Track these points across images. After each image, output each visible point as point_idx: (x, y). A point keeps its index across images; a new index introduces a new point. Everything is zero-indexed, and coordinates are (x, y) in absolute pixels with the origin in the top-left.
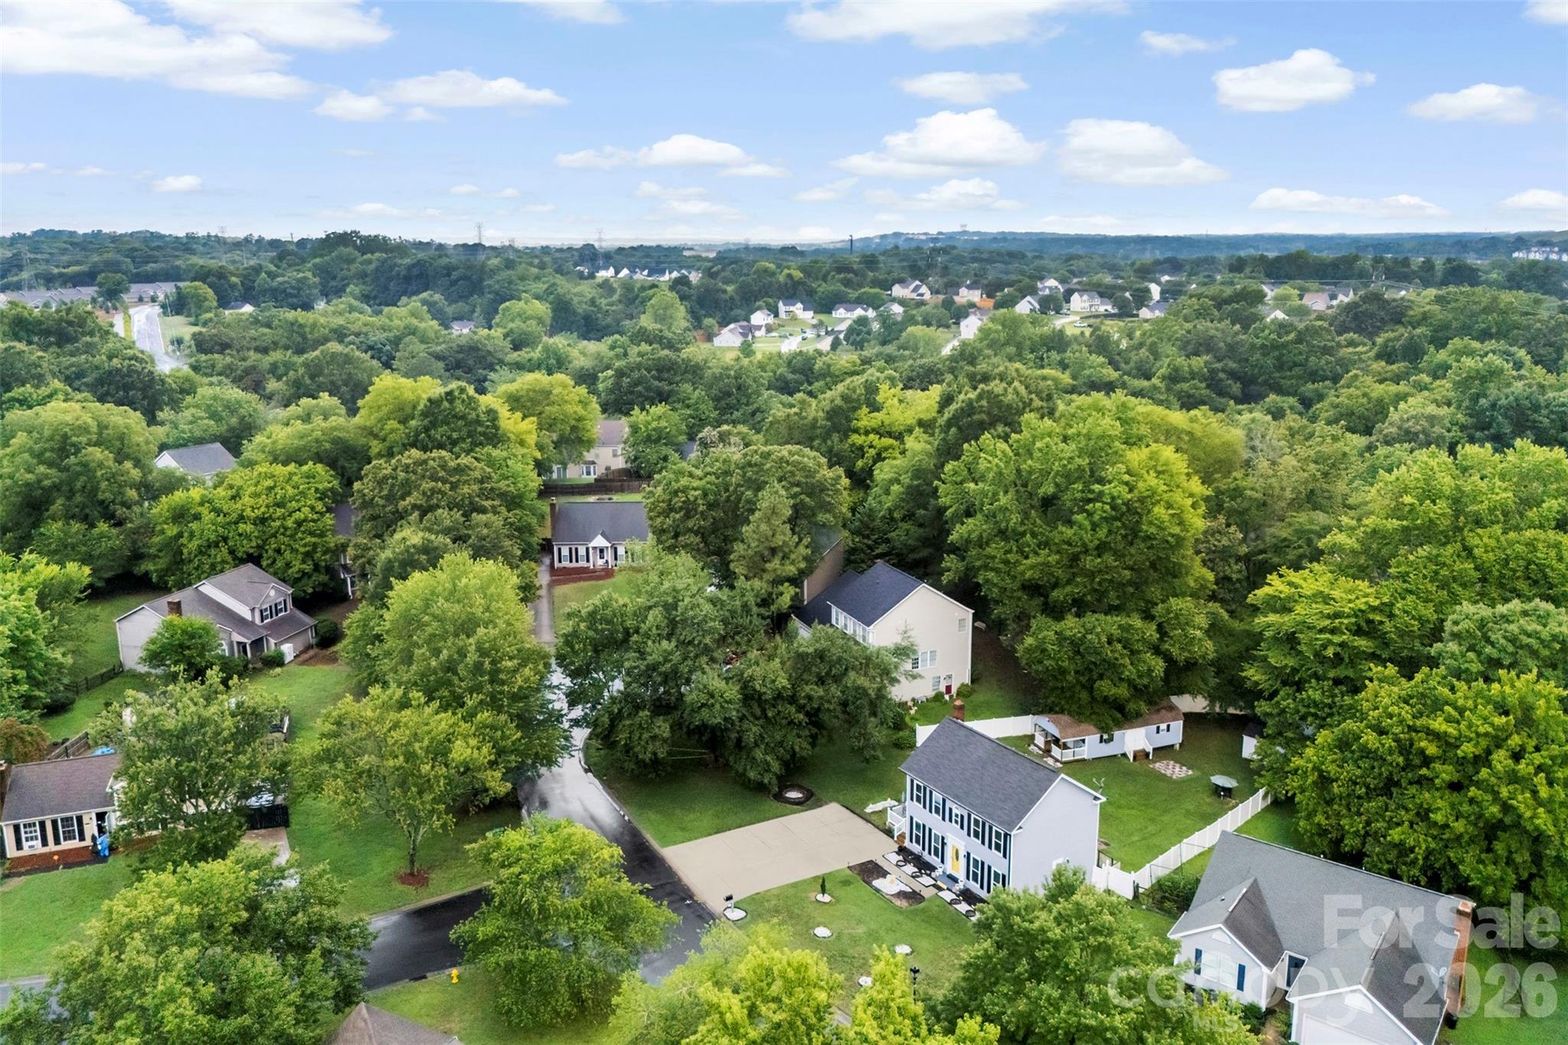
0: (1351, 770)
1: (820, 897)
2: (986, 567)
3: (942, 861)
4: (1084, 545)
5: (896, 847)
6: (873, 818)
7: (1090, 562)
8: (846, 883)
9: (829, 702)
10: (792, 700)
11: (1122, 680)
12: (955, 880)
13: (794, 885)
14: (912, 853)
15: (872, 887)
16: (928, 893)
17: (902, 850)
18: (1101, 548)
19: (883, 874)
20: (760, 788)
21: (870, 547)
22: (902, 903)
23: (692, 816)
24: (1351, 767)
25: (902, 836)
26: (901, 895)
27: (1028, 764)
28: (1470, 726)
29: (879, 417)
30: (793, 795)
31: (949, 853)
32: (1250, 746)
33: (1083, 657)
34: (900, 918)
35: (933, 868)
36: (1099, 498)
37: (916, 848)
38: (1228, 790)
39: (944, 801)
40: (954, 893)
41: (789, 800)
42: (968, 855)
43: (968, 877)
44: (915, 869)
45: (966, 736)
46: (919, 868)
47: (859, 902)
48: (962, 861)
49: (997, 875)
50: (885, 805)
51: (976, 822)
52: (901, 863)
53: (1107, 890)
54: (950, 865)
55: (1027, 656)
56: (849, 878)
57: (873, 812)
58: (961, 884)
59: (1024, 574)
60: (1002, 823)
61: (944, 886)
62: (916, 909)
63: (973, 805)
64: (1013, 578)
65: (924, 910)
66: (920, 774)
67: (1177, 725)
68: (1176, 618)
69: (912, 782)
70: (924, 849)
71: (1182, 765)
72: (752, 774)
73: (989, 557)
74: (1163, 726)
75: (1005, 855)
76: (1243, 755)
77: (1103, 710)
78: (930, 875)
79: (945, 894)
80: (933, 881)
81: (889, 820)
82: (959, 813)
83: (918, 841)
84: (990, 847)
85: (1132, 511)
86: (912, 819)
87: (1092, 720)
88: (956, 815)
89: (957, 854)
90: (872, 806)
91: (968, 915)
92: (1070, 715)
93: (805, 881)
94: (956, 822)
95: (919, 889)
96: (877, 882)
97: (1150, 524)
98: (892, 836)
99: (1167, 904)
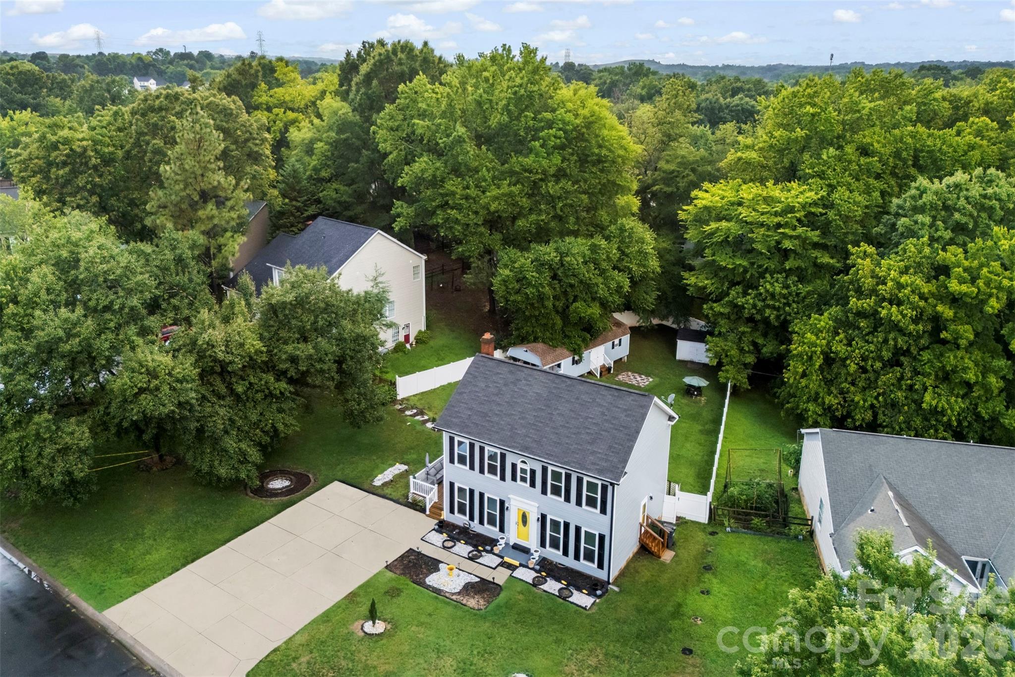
0: (860, 347)
1: (369, 627)
2: (444, 206)
3: (502, 530)
4: (544, 172)
5: (433, 523)
6: (388, 491)
7: (552, 188)
8: (394, 592)
9: (321, 360)
10: (269, 366)
11: (594, 299)
12: (526, 551)
13: (326, 617)
14: (455, 526)
15: (428, 587)
16: (501, 576)
17: (442, 526)
18: (560, 174)
19: (433, 565)
20: (236, 485)
21: (298, 209)
22: (473, 602)
23: (141, 547)
24: (861, 344)
25: (437, 508)
26: (469, 589)
27: (604, 392)
28: (988, 284)
29: (279, 91)
30: (278, 484)
31: (513, 518)
32: (686, 350)
33: (560, 281)
34: (486, 626)
35: (493, 542)
36: (550, 125)
37: (460, 519)
38: (699, 389)
39: (503, 456)
40: (532, 569)
41: (274, 493)
42: (543, 517)
43: (543, 544)
44: (470, 548)
45: (511, 372)
46: (475, 546)
47: (423, 619)
48: (534, 527)
49: (590, 537)
50: (397, 472)
51: (556, 476)
52: (450, 544)
53: (678, 518)
54: (514, 534)
55: (504, 288)
56: (394, 584)
57: (385, 484)
58: (536, 556)
59: (486, 207)
60: (601, 471)
61: (517, 563)
62: (499, 607)
63: (549, 455)
64: (476, 213)
65: (509, 605)
66: (464, 428)
67: (626, 339)
68: (630, 236)
69: (452, 440)
70: (472, 518)
71: (640, 374)
72: (223, 472)
73: (447, 195)
74: (617, 341)
75: (603, 511)
76: (677, 358)
77: (574, 333)
78: (491, 552)
79: (522, 573)
80: (499, 560)
81: (412, 490)
82: (527, 468)
83: (462, 511)
84: (579, 503)
85: (581, 137)
86: (452, 485)
87: (564, 344)
88: (523, 471)
89: (524, 519)
90: (380, 476)
91: (563, 596)
92: (544, 342)
93: (337, 606)
94: (523, 479)
95: (488, 575)
96: (433, 580)
97: (600, 147)
98: (423, 510)
99: (756, 521)
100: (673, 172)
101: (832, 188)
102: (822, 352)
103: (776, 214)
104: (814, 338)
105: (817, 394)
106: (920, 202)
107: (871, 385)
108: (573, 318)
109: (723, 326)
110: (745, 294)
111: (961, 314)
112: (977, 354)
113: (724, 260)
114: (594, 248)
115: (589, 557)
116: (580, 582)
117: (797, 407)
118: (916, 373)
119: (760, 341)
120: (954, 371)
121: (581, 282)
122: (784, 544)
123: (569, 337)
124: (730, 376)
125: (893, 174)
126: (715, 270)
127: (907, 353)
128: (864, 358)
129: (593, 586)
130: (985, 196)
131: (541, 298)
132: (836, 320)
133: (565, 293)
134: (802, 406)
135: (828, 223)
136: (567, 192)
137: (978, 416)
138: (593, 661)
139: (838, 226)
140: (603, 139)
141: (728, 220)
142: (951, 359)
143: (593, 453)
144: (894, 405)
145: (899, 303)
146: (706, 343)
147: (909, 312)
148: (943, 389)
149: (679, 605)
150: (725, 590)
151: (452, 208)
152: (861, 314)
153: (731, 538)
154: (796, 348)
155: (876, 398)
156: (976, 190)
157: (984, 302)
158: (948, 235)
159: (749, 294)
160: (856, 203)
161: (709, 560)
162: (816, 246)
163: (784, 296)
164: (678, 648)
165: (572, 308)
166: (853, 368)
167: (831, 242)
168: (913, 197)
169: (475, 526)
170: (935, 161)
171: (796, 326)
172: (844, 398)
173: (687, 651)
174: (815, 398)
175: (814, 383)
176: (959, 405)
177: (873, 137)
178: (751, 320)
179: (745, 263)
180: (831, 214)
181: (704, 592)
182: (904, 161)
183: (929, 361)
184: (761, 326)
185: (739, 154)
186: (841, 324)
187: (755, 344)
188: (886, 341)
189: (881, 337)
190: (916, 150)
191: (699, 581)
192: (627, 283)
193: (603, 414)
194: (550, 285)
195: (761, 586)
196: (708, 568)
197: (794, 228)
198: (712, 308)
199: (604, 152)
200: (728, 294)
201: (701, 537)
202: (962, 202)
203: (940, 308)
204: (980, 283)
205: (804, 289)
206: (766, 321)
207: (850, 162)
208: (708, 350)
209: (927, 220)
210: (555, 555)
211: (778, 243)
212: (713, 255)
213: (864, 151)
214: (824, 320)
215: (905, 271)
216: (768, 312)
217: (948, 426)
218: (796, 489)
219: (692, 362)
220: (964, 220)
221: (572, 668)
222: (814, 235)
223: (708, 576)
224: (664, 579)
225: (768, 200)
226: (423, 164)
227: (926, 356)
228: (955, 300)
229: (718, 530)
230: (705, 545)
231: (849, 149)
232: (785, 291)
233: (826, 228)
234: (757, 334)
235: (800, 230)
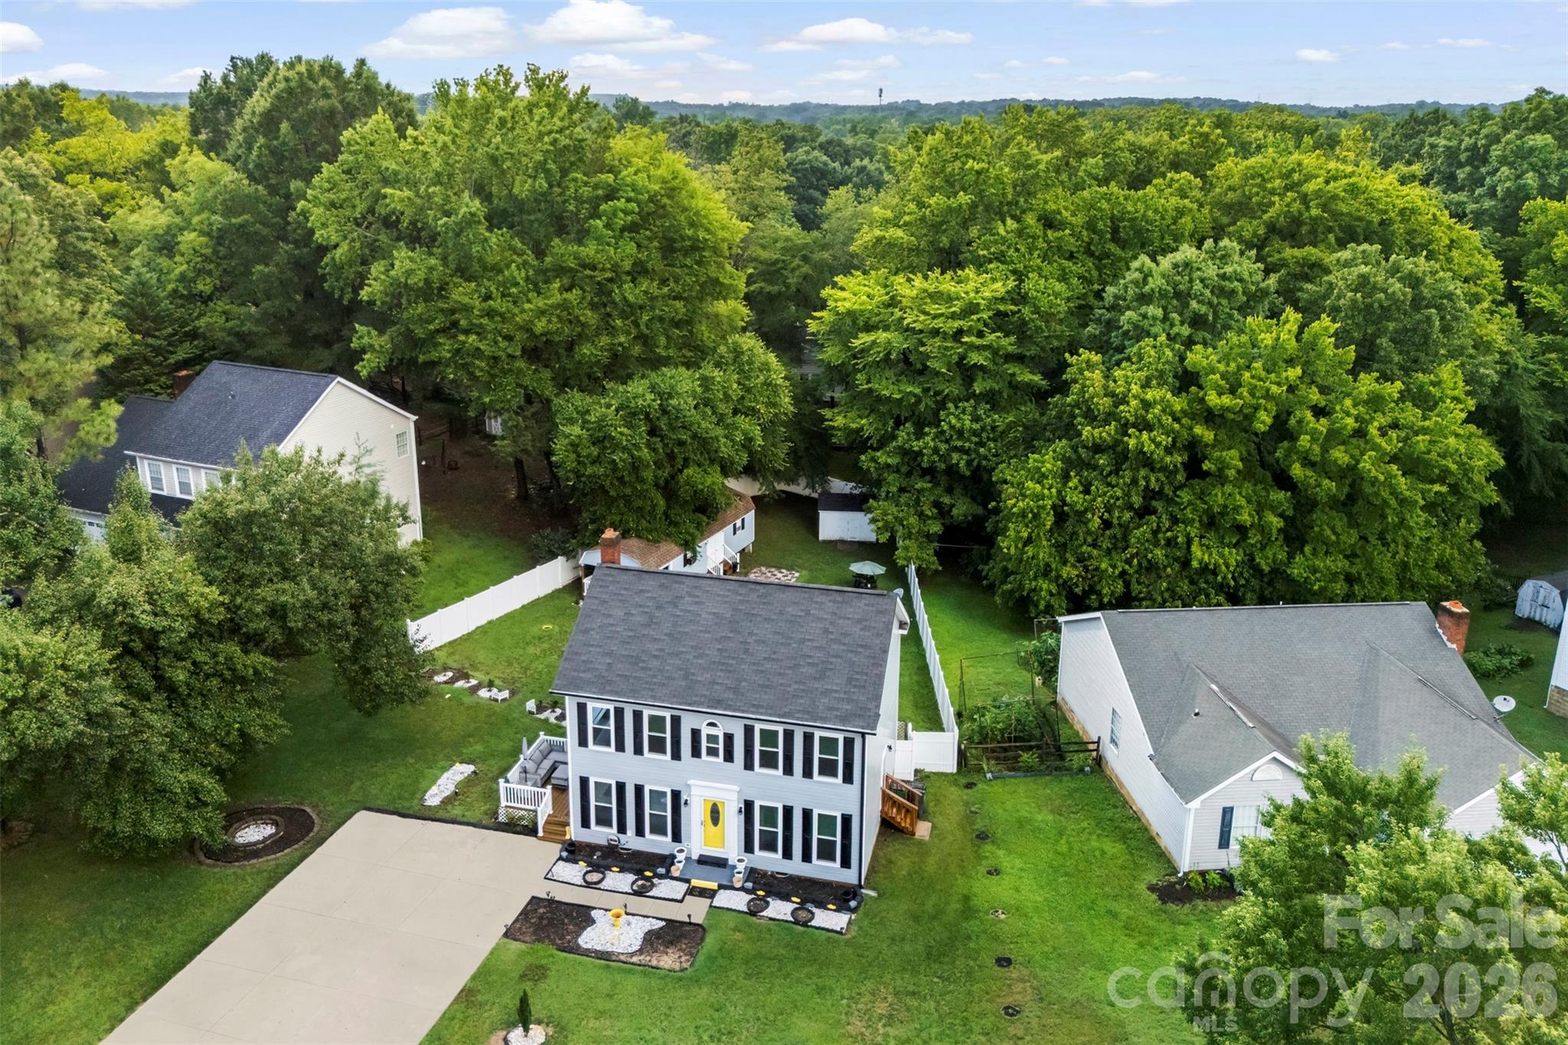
0: (1102, 494)
1: (518, 1039)
2: (452, 328)
3: (677, 837)
4: (615, 268)
5: (555, 849)
6: (456, 811)
7: (632, 292)
8: (536, 973)
9: (325, 606)
11: (712, 461)
12: (720, 863)
14: (592, 847)
15: (587, 953)
16: (696, 910)
17: (574, 851)
18: (639, 271)
19: (582, 916)
22: (669, 960)
24: (1103, 489)
25: (557, 824)
26: (653, 941)
28: (1253, 392)
29: (75, 144)
30: (253, 834)
31: (695, 816)
33: (663, 437)
34: (703, 993)
35: (668, 860)
36: (611, 195)
37: (600, 835)
38: (871, 580)
39: (676, 721)
40: (742, 889)
41: (251, 852)
42: (749, 806)
43: (749, 848)
44: (631, 877)
45: (662, 586)
46: (639, 873)
47: (601, 1003)
48: (733, 823)
49: (827, 822)
50: (459, 778)
51: (769, 737)
52: (594, 877)
53: (916, 771)
54: (698, 839)
55: (573, 456)
56: (529, 959)
57: (447, 801)
58: (741, 867)
59: (527, 328)
60: (844, 719)
61: (714, 885)
62: (711, 959)
63: (757, 708)
64: (509, 338)
65: (726, 952)
66: (603, 686)
67: (750, 517)
68: (750, 362)
69: (582, 709)
70: (622, 829)
71: (779, 568)
72: (161, 828)
73: (453, 312)
74: (739, 523)
75: (848, 778)
76: (821, 538)
77: (686, 518)
78: (667, 876)
79: (724, 899)
80: (684, 887)
81: (503, 803)
82: (719, 732)
83: (604, 820)
84: (808, 773)
85: (661, 211)
86: (584, 782)
87: (669, 535)
88: (712, 738)
89: (715, 815)
90: (434, 790)
91: (801, 921)
92: (638, 536)
93: (447, 1017)
94: (712, 752)
95: (678, 913)
96: (589, 939)
97: (692, 225)
98: (531, 831)
99: (1025, 756)
100: (777, 261)
101: (1020, 276)
102: (1054, 507)
103: (953, 316)
104: (1038, 487)
105: (1047, 565)
106: (1147, 289)
107: (1121, 543)
108: (684, 493)
109: (893, 482)
110: (919, 434)
111: (1222, 436)
112: (1248, 487)
113: (887, 388)
114: (706, 382)
115: (827, 852)
116: (818, 895)
117: (1021, 586)
118: (1175, 521)
119: (946, 500)
120: (1222, 514)
121: (695, 436)
122: (1068, 783)
123: (676, 524)
124: (913, 556)
125: (1090, 253)
126: (873, 403)
127: (1159, 494)
128: (1109, 509)
129: (843, 896)
130: (1223, 277)
131: (636, 466)
132: (1065, 459)
133: (671, 456)
134: (1028, 585)
135: (1024, 322)
136: (653, 299)
137: (1257, 570)
138: (881, 1008)
139: (1038, 329)
140: (697, 214)
141: (886, 328)
142: (1218, 497)
143: (826, 693)
144: (1151, 567)
145: (1149, 427)
146: (869, 511)
147: (1165, 440)
148: (1211, 538)
149: (967, 898)
150: (1018, 863)
151: (467, 332)
152: (1097, 448)
153: (998, 788)
154: (1013, 503)
155: (1128, 562)
156: (1211, 271)
157: (1250, 418)
158: (1186, 331)
159: (927, 434)
160: (1057, 295)
161: (979, 825)
162: (1010, 358)
163: (975, 433)
164: (990, 962)
165: (682, 478)
166: (1096, 523)
167: (1032, 351)
168: (1136, 283)
169: (630, 841)
170: (1139, 232)
171: (1004, 472)
172: (1086, 568)
173: (1004, 962)
174: (1046, 572)
175: (1044, 552)
176: (1234, 557)
177: (1057, 200)
178: (929, 472)
179: (918, 391)
180: (1026, 311)
181: (994, 872)
182: (1101, 234)
183: (1190, 503)
184: (944, 479)
185: (877, 233)
186: (1071, 465)
187: (937, 504)
188: (1134, 482)
189: (1127, 476)
190: (1113, 218)
191: (979, 858)
192: (757, 432)
193: (826, 631)
194: (648, 445)
195: (1063, 847)
196: (983, 837)
197: (980, 334)
198: (873, 460)
199: (702, 234)
200: (894, 437)
201: (955, 793)
202: (1198, 286)
203: (1198, 430)
204: (1244, 391)
205: (1001, 420)
206: (952, 471)
207: (1035, 237)
208: (873, 521)
209: (1159, 313)
210: (771, 861)
211: (962, 357)
212: (869, 382)
213: (1049, 222)
214: (1048, 460)
215: (1146, 385)
216: (955, 456)
217: (1221, 588)
218: (1054, 703)
219: (842, 542)
220: (1204, 309)
221: (857, 1026)
222: (1008, 343)
223: (988, 848)
224: (931, 865)
225: (936, 297)
226: (407, 264)
227: (1185, 496)
228: (1210, 417)
229: (975, 778)
230: (966, 804)
231: (1030, 219)
232: (976, 426)
233: (1021, 331)
234: (939, 491)
235: (991, 338)
